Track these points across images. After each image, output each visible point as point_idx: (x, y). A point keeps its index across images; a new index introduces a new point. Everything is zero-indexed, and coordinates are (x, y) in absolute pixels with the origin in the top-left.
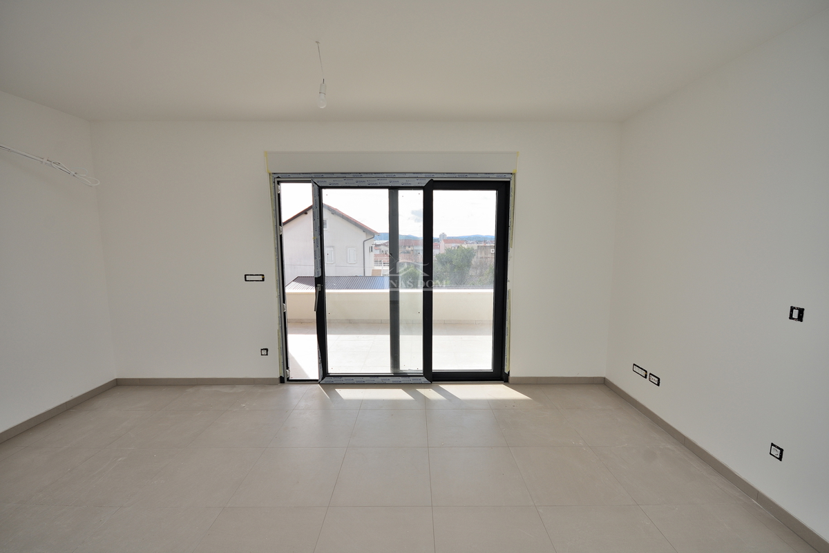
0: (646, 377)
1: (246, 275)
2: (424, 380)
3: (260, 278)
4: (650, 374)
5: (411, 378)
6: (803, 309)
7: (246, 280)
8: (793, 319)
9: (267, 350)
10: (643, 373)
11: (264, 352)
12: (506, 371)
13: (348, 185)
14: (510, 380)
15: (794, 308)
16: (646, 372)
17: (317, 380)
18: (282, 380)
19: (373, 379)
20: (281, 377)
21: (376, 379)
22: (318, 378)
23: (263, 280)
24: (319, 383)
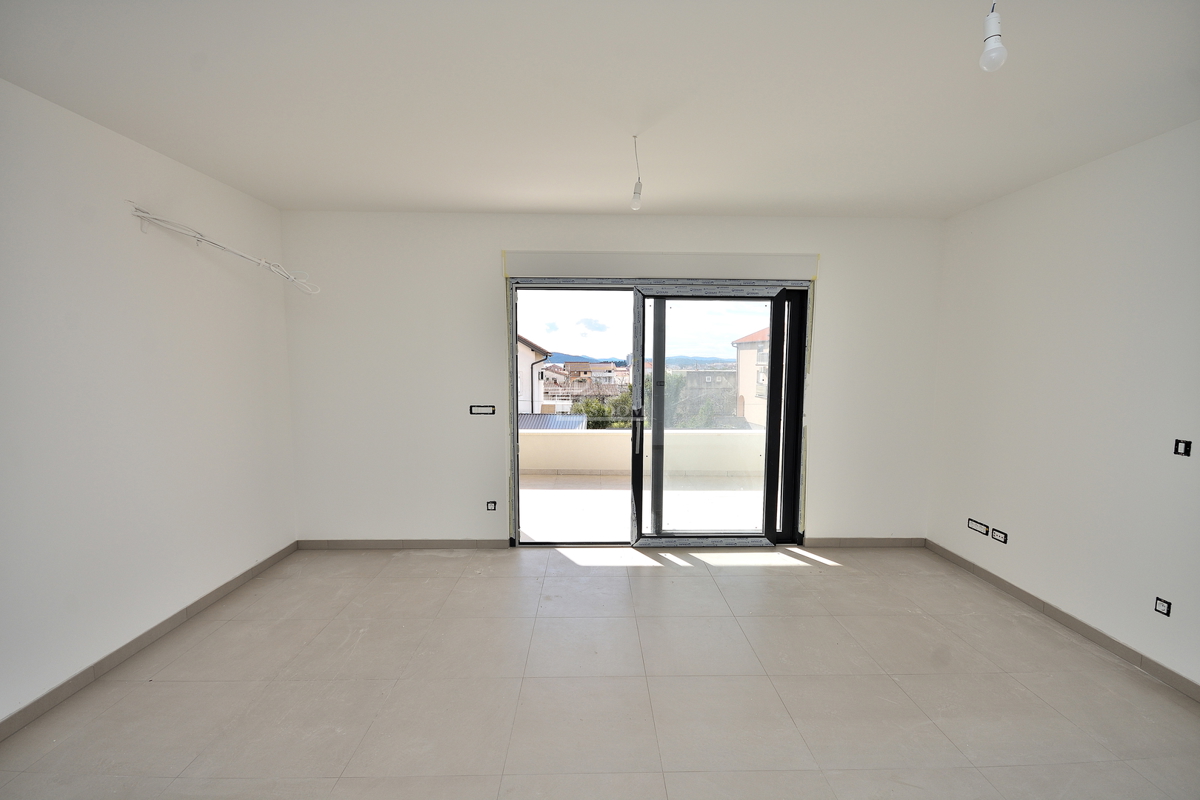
0: (987, 534)
1: (471, 407)
2: (765, 541)
3: (490, 410)
4: (994, 530)
5: (750, 539)
6: (1190, 443)
7: (471, 413)
8: (1179, 453)
9: (495, 503)
10: (984, 530)
11: (491, 506)
12: (800, 531)
13: (679, 294)
14: (806, 543)
15: (1180, 441)
16: (987, 527)
17: (629, 543)
18: (513, 543)
19: (701, 540)
20: (511, 539)
21: (704, 540)
22: (629, 540)
23: (494, 413)
24: (632, 547)
